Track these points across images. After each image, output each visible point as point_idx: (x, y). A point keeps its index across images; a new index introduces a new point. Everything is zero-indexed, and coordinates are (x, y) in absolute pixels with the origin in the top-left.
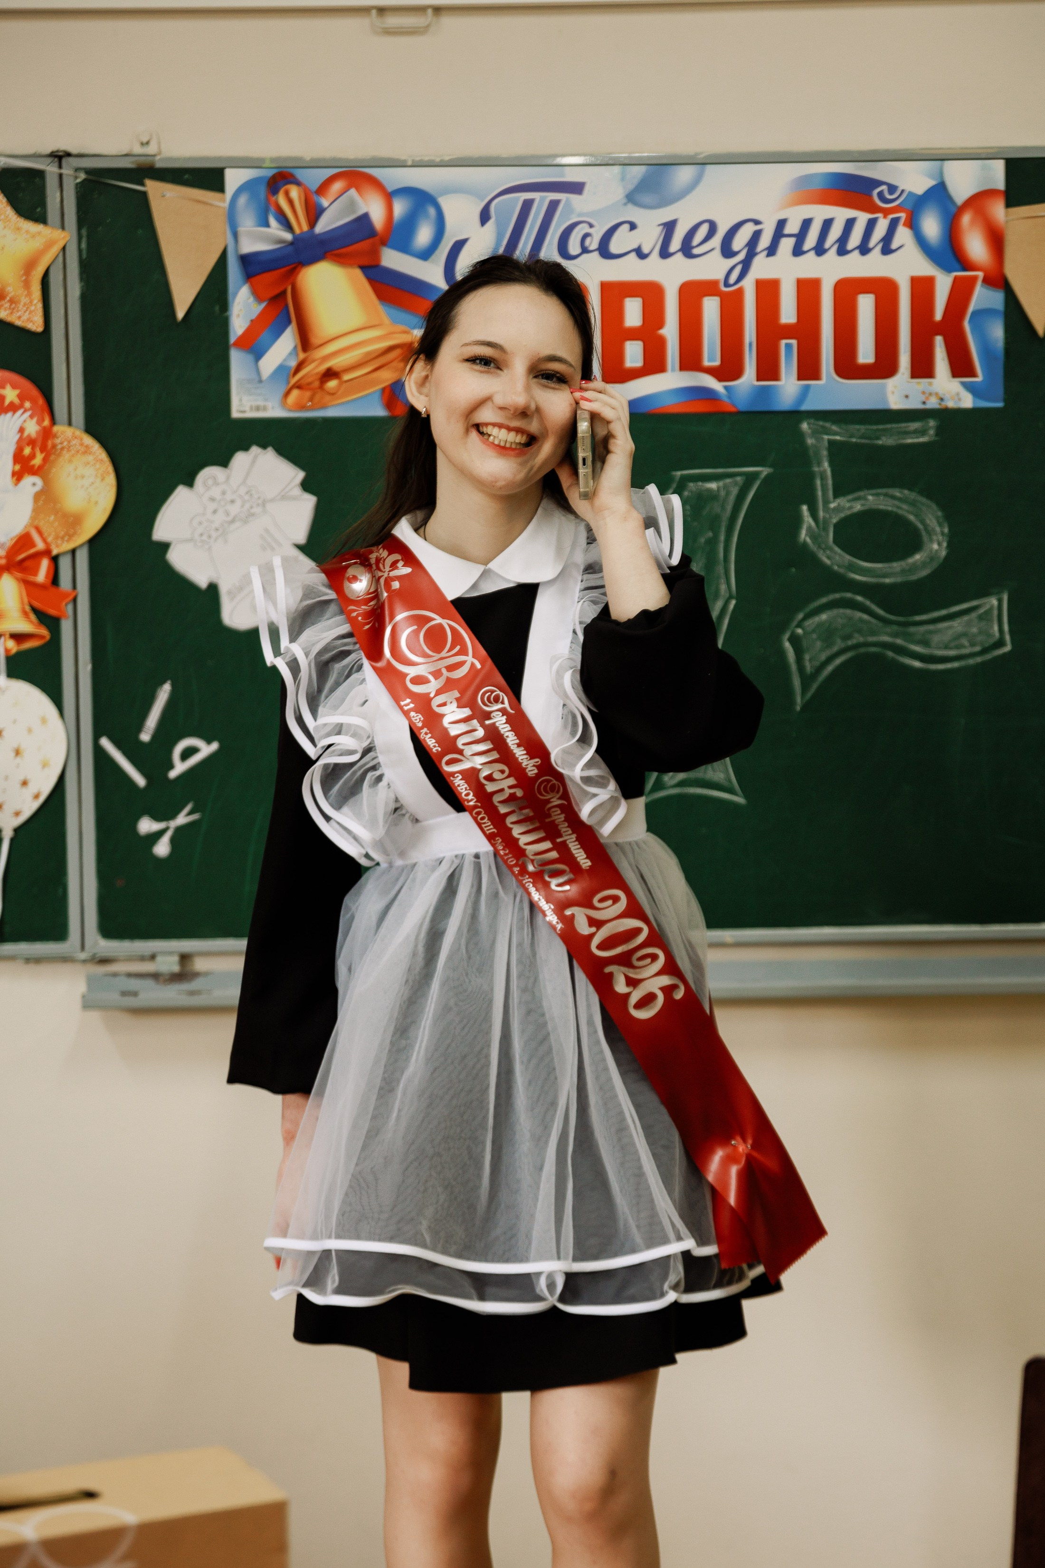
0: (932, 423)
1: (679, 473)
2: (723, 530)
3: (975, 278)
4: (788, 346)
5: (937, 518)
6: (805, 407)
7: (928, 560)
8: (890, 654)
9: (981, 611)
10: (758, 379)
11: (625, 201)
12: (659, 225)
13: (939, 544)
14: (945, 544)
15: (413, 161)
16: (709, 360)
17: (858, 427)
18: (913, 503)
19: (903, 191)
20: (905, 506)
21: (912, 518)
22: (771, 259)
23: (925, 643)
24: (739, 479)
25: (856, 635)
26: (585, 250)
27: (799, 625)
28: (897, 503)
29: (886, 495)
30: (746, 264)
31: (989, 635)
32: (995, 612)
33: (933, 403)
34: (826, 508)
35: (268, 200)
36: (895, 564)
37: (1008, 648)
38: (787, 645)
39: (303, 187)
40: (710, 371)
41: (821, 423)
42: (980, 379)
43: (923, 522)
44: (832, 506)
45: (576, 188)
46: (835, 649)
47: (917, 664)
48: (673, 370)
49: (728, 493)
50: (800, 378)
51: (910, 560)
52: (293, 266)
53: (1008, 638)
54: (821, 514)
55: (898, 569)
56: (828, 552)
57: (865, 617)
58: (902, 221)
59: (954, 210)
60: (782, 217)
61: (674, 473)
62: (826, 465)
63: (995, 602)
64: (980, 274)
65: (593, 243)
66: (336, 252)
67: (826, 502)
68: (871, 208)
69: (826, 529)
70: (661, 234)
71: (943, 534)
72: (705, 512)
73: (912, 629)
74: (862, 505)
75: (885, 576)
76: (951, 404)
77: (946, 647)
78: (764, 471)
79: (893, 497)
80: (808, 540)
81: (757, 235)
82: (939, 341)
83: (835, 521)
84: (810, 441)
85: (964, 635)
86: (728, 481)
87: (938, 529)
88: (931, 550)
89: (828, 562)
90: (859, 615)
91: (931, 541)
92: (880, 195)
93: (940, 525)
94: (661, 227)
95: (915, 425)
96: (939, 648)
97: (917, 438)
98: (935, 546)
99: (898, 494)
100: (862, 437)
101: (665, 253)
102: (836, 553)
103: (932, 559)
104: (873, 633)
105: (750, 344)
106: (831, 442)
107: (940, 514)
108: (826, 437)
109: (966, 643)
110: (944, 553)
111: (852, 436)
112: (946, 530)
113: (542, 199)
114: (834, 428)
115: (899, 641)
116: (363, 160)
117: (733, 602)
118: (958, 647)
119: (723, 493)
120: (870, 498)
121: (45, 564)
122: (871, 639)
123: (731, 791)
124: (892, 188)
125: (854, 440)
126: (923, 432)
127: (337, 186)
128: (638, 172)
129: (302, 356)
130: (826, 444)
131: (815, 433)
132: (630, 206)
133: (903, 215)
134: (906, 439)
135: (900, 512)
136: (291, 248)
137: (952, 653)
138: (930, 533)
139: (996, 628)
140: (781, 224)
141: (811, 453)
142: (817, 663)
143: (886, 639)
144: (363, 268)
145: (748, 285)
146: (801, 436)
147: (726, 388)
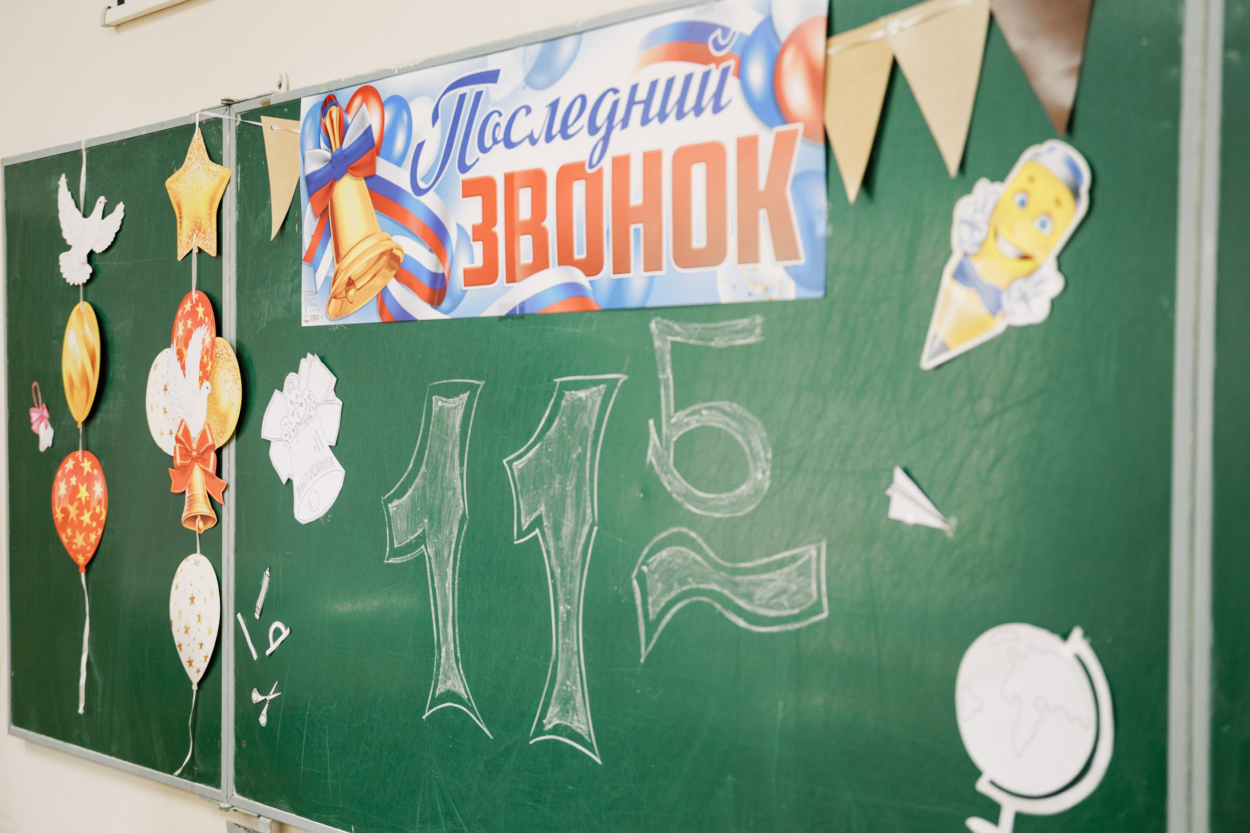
0: (759, 319)
1: (558, 380)
2: (589, 445)
3: (794, 133)
4: (637, 231)
5: (762, 439)
6: (650, 304)
7: (753, 492)
8: (718, 606)
9: (800, 562)
10: (615, 273)
11: (524, 84)
12: (546, 107)
13: (764, 473)
14: (768, 473)
15: (399, 69)
16: (578, 254)
17: (695, 325)
18: (741, 420)
19: (734, 34)
20: (733, 424)
21: (739, 438)
22: (625, 130)
23: (749, 597)
24: (601, 386)
25: (690, 579)
26: (495, 142)
27: (643, 563)
28: (726, 419)
29: (717, 409)
30: (606, 139)
31: (810, 596)
32: (814, 566)
33: (758, 295)
34: (669, 425)
35: (321, 121)
36: (724, 496)
37: (824, 615)
38: (635, 583)
39: (339, 107)
40: (579, 264)
41: (665, 321)
42: (802, 261)
43: (749, 443)
44: (673, 420)
45: (492, 77)
46: (673, 594)
47: (741, 623)
48: (554, 266)
49: (594, 403)
50: (646, 270)
51: (738, 492)
52: (330, 183)
53: (825, 600)
54: (664, 430)
55: (726, 502)
56: (669, 476)
57: (699, 558)
58: (731, 71)
59: (777, 48)
60: (634, 83)
61: (555, 380)
62: (669, 371)
63: (814, 553)
64: (799, 127)
65: (500, 135)
66: (352, 166)
67: (669, 417)
68: (705, 59)
69: (667, 449)
70: (547, 115)
71: (766, 460)
72: (576, 425)
73: (738, 578)
74: (698, 421)
75: (716, 509)
76: (775, 296)
77: (768, 606)
78: (622, 377)
79: (723, 412)
80: (654, 462)
81: (615, 104)
82: (763, 214)
83: (675, 439)
84: (657, 343)
85: (784, 591)
86: (594, 389)
87: (762, 454)
88: (756, 480)
89: (669, 488)
90: (693, 555)
91: (756, 469)
92: (715, 42)
93: (765, 450)
94: (548, 108)
95: (743, 322)
96: (761, 606)
97: (745, 338)
98: (760, 476)
99: (728, 409)
100: (698, 339)
101: (549, 138)
102: (675, 478)
103: (757, 491)
104: (706, 580)
105: (608, 232)
106: (673, 343)
107: (764, 434)
108: (670, 338)
109: (786, 603)
110: (767, 485)
111: (690, 338)
112: (770, 456)
113: (471, 90)
114: (677, 327)
115: (726, 592)
116: (372, 74)
117: (596, 528)
118: (780, 607)
119: (590, 404)
120: (704, 412)
121: (213, 456)
122: (702, 586)
123: (590, 747)
124: (725, 31)
125: (692, 341)
126: (749, 331)
127: (358, 101)
128: (536, 49)
129: (336, 266)
130: (669, 346)
131: (661, 332)
132: (528, 89)
133: (732, 63)
134: (736, 340)
135: (730, 431)
136: (330, 166)
137: (773, 613)
138: (755, 457)
139: (814, 586)
140: (634, 88)
141: (657, 355)
142: (658, 610)
143: (715, 587)
144: (366, 178)
145: (606, 164)
146: (649, 335)
147: (591, 282)
